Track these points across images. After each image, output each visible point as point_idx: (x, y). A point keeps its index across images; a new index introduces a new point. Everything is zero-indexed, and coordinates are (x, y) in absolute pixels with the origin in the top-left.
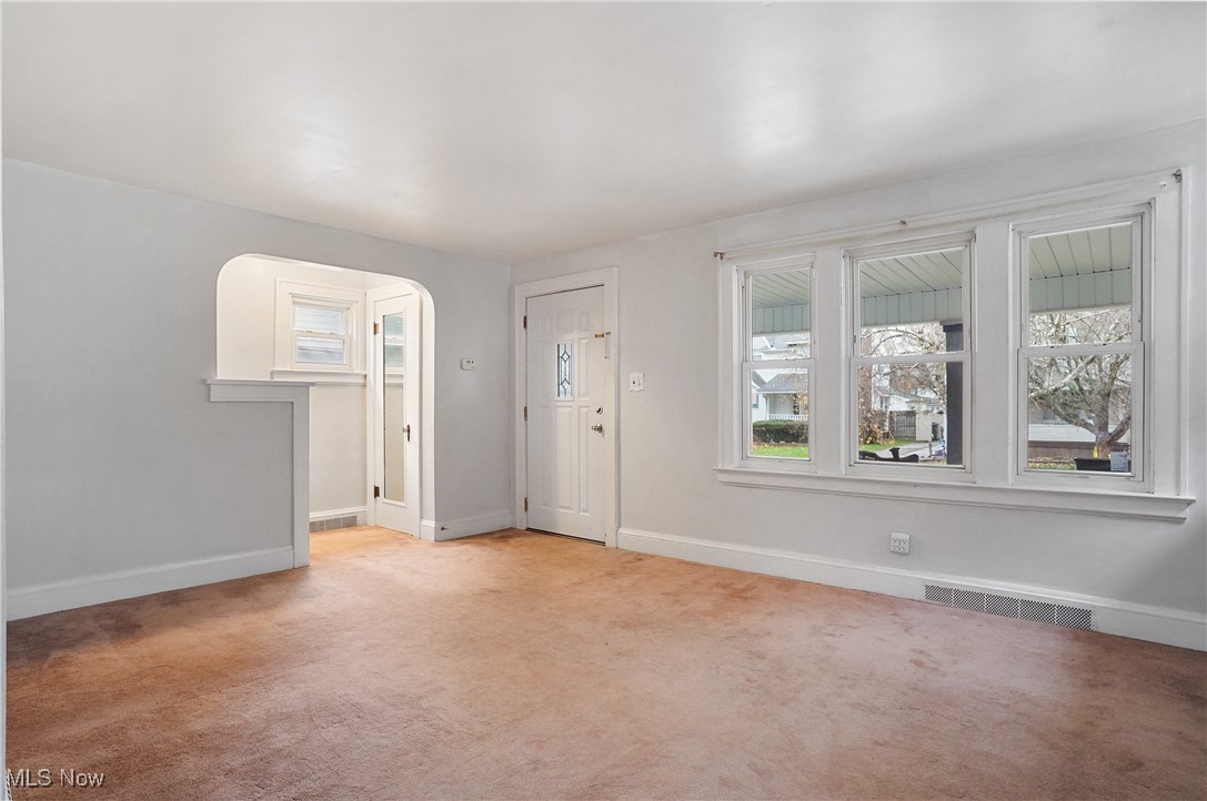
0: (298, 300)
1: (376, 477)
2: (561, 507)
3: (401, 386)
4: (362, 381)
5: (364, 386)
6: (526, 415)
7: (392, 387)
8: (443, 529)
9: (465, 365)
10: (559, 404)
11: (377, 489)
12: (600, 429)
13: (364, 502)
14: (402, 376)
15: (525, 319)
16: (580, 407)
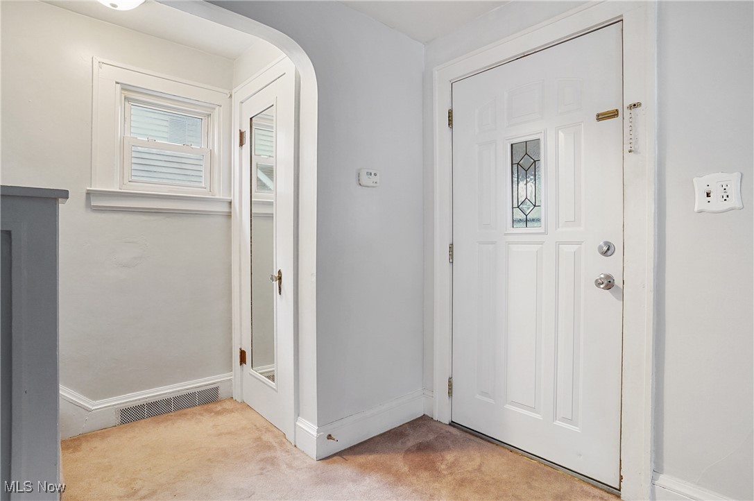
0: (130, 93)
1: (242, 339)
2: (513, 403)
3: (270, 217)
4: (225, 209)
5: (229, 215)
6: (451, 256)
7: (261, 218)
8: (329, 437)
9: (365, 180)
10: (510, 239)
11: (243, 354)
12: (609, 284)
13: (229, 368)
14: (271, 204)
15: (450, 113)
16: (559, 243)
